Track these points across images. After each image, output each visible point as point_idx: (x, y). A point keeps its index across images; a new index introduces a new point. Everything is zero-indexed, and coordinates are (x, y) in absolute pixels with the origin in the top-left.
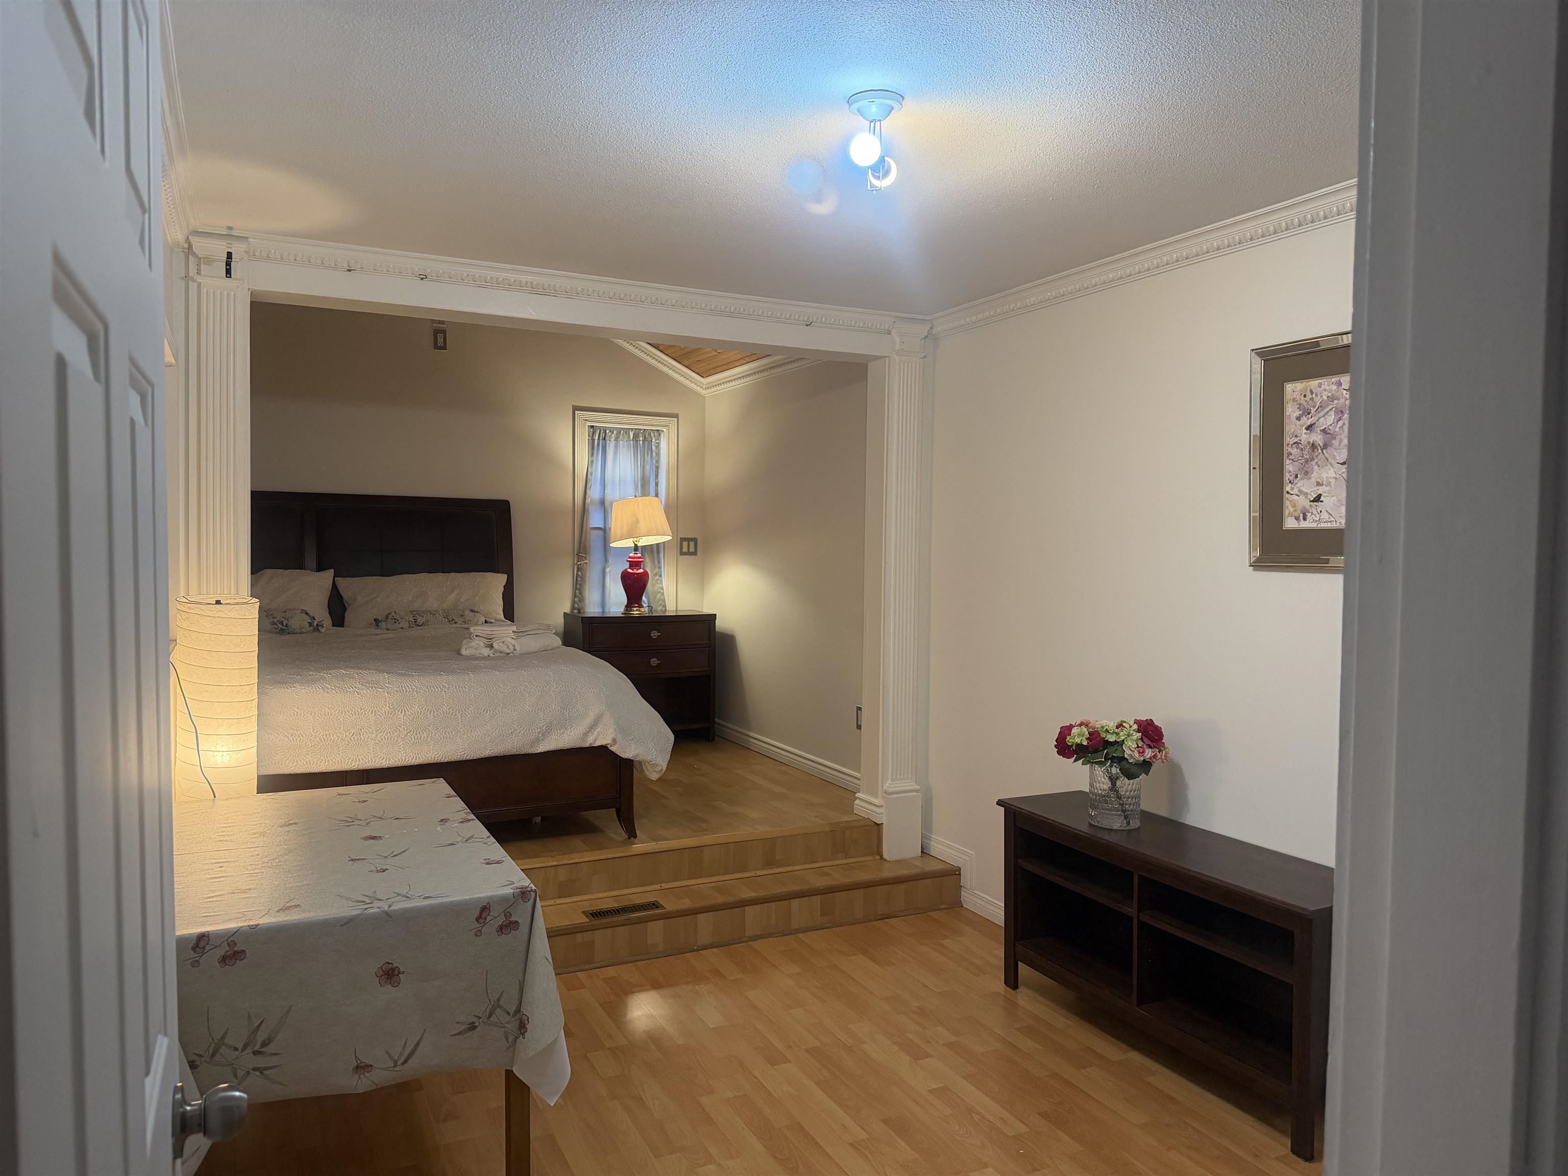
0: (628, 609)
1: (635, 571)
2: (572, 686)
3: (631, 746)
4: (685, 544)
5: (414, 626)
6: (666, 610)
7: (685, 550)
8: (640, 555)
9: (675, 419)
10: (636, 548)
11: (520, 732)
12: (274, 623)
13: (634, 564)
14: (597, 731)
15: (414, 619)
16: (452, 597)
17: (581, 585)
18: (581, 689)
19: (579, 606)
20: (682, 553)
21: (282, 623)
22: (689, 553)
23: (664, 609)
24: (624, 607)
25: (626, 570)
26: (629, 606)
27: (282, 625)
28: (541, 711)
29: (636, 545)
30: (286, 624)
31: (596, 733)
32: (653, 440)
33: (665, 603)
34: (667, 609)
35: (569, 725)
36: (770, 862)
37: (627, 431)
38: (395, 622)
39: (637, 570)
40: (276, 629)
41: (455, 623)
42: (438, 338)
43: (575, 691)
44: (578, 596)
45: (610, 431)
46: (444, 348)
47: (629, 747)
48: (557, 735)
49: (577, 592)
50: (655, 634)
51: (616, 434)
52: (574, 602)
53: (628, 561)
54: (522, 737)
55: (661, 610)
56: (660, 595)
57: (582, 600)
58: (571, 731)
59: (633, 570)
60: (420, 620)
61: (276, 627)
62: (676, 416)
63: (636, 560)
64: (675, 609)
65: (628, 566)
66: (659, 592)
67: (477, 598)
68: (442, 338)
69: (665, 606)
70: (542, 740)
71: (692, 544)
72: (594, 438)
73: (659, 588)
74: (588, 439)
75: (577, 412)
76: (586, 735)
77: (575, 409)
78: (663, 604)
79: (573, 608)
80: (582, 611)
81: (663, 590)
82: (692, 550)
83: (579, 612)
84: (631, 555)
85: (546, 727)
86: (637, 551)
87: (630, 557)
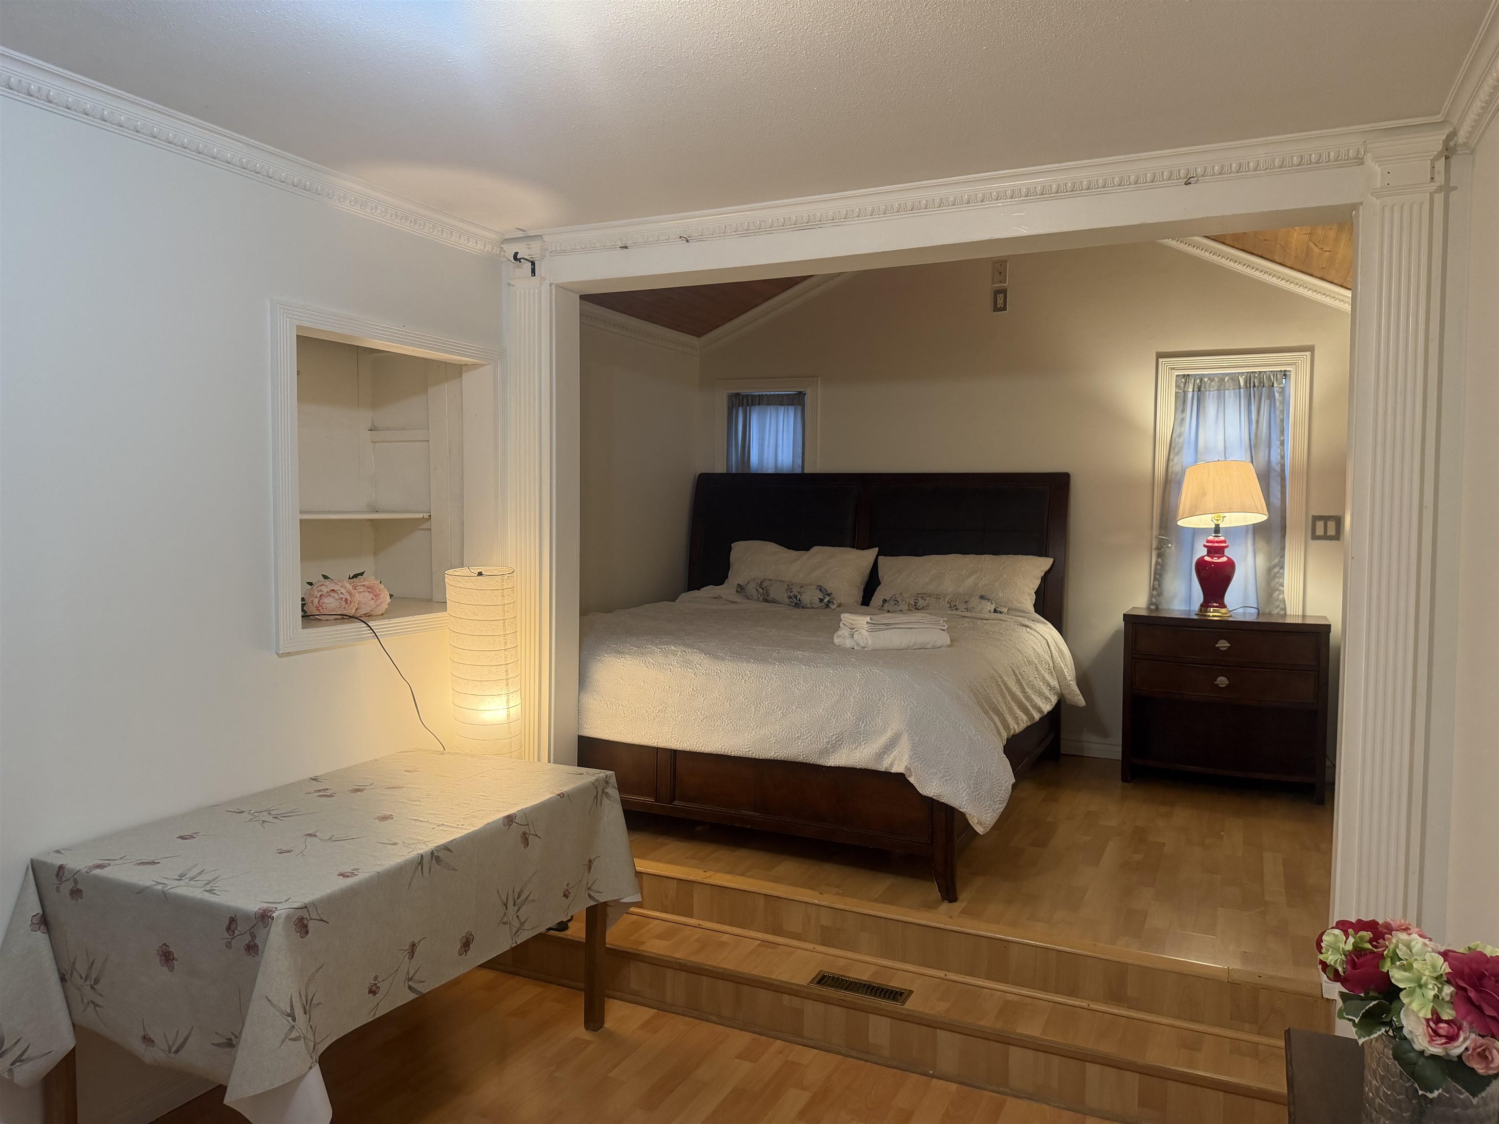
0: (1203, 609)
1: (1215, 560)
2: (877, 695)
3: (933, 782)
4: (1320, 525)
5: (913, 609)
6: (1285, 614)
7: (1320, 531)
8: (1222, 538)
9: (1308, 354)
10: (1217, 530)
11: (806, 739)
12: (790, 597)
13: (1214, 550)
14: (894, 753)
15: (915, 602)
16: (970, 581)
17: (1161, 575)
18: (887, 699)
19: (1157, 600)
20: (1315, 537)
21: (796, 597)
22: (1326, 537)
23: (1282, 612)
24: (1199, 606)
25: (1204, 557)
26: (1205, 605)
27: (796, 598)
28: (834, 717)
29: (1217, 526)
30: (800, 599)
31: (892, 756)
32: (1275, 385)
33: (1285, 604)
34: (1288, 613)
35: (864, 740)
36: (1116, 996)
37: (1234, 378)
38: (895, 604)
39: (1219, 558)
40: (792, 602)
41: (956, 609)
42: (998, 298)
43: (879, 700)
44: (1156, 589)
45: (1209, 379)
46: (1004, 309)
47: (930, 782)
48: (849, 750)
49: (1156, 583)
50: (1223, 644)
51: (1219, 382)
52: (1151, 596)
53: (1205, 546)
54: (808, 743)
55: (1278, 613)
56: (1277, 593)
57: (1160, 594)
58: (865, 748)
59: (1212, 558)
60: (921, 603)
61: (792, 601)
62: (1311, 349)
63: (1216, 545)
64: (1301, 613)
65: (1205, 553)
66: (1276, 590)
67: (997, 584)
68: (1002, 298)
69: (1285, 609)
70: (832, 752)
71: (1331, 525)
72: (1185, 390)
73: (1277, 583)
74: (1176, 393)
75: (1161, 360)
76: (880, 755)
77: (1160, 355)
78: (1282, 606)
79: (1151, 603)
80: (1160, 607)
81: (1283, 586)
82: (1331, 532)
83: (1157, 609)
84: (1211, 538)
85: (836, 738)
86: (1219, 533)
87: (1208, 541)
